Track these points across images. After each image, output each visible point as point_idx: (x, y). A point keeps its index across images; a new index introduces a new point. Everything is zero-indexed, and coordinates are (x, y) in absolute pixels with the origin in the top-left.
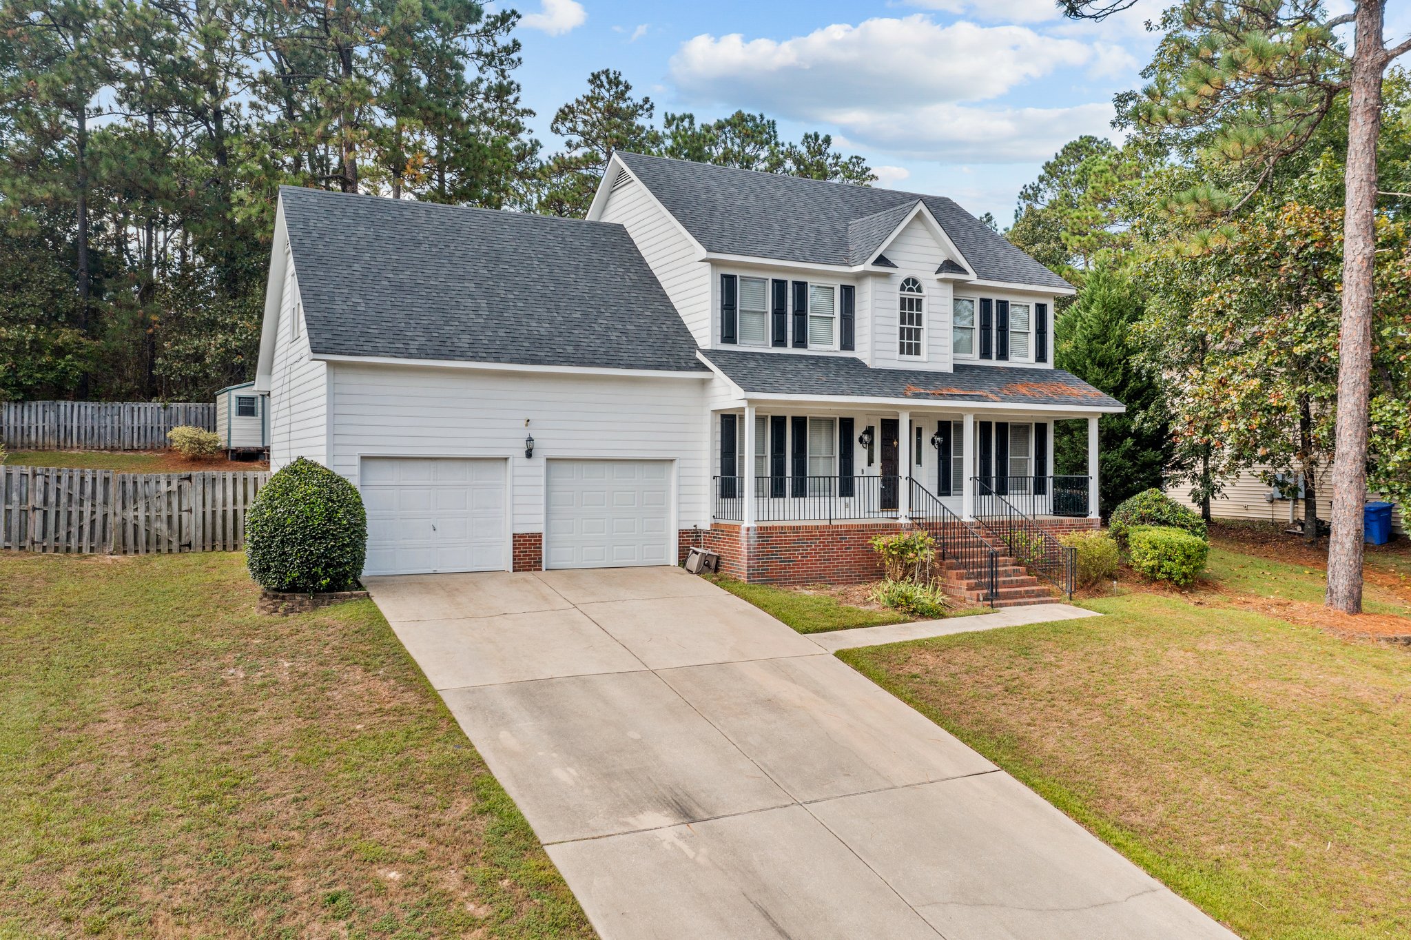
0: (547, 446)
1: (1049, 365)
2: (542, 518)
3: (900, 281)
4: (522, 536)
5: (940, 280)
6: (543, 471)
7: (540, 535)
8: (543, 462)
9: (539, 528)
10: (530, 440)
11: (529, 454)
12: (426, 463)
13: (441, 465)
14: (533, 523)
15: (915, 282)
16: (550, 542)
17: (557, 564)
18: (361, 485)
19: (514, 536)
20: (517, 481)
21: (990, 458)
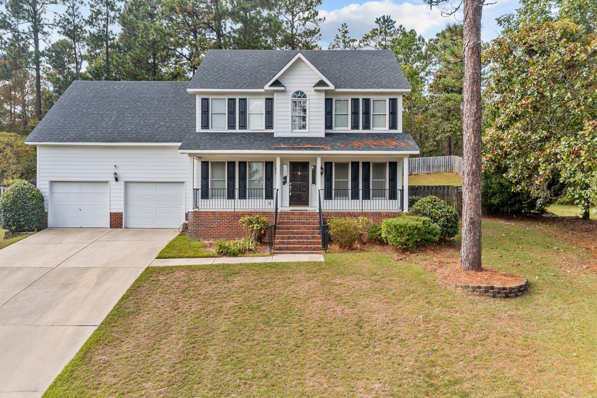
0: (125, 176)
1: (400, 130)
2: (122, 206)
4: (114, 214)
5: (315, 90)
6: (123, 187)
7: (121, 214)
8: (123, 183)
9: (122, 211)
10: (116, 174)
11: (117, 180)
12: (77, 184)
13: (82, 184)
14: (119, 208)
15: (302, 93)
16: (126, 217)
17: (129, 226)
18: (51, 192)
19: (111, 213)
20: (112, 191)
21: (359, 180)
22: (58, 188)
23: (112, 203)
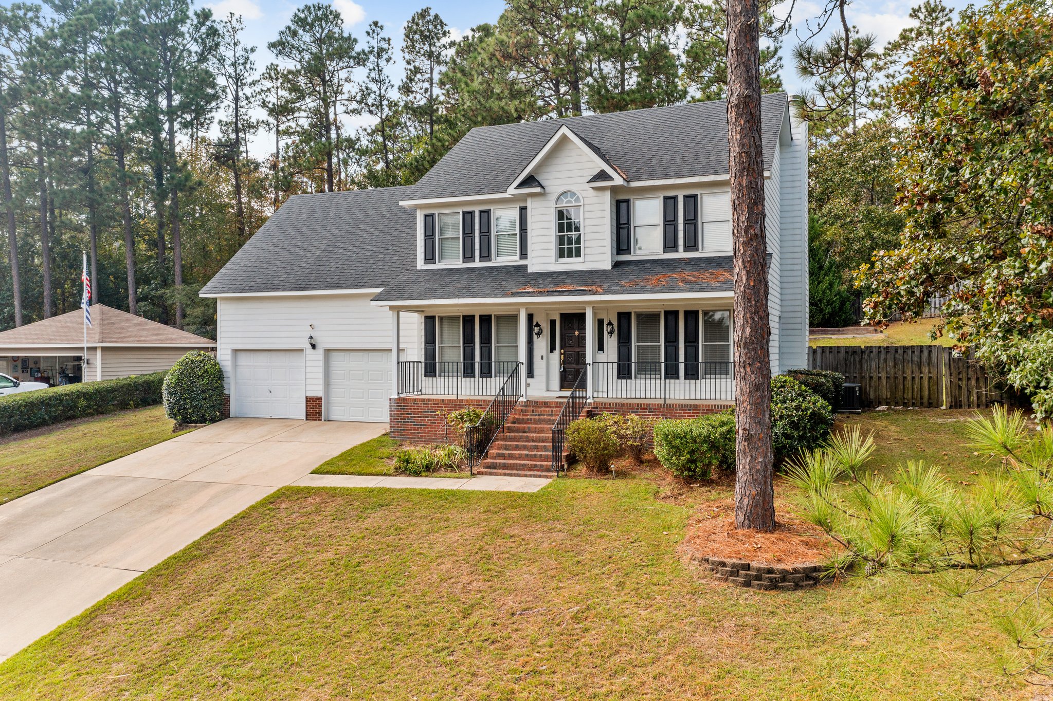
0: (325, 343)
2: (321, 388)
3: (555, 197)
4: (312, 398)
5: (592, 188)
6: (321, 357)
7: (319, 399)
8: (322, 352)
9: (320, 394)
10: (311, 338)
11: (313, 346)
14: (317, 391)
15: (573, 194)
16: (328, 403)
17: (332, 417)
18: (235, 365)
19: (307, 398)
20: (308, 364)
21: (678, 344)
22: (243, 359)
23: (308, 381)
